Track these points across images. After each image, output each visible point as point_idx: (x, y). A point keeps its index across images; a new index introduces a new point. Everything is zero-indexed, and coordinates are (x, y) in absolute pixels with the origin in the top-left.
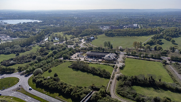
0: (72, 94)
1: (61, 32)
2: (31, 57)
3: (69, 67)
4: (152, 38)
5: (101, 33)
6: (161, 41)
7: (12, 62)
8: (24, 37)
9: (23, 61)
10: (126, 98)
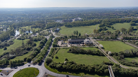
2: (25, 49)
3: (68, 52)
4: (99, 26)
6: (106, 28)
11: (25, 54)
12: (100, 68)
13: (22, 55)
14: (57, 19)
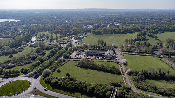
3: (76, 66)
4: (137, 35)
6: (146, 37)
7: (10, 64)
9: (22, 63)
11: (27, 63)
12: (101, 90)
13: (24, 65)
14: (88, 24)
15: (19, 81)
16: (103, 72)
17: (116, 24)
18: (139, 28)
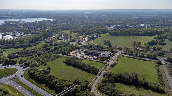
0: (56, 86)
1: (68, 30)
2: (34, 52)
3: (63, 62)
4: (155, 38)
5: (105, 32)
6: (164, 41)
7: (17, 55)
8: (35, 34)
9: (26, 55)
10: (105, 93)
11: (29, 56)
12: (62, 84)
15: (10, 69)
16: (81, 70)
17: (142, 25)
18: (162, 31)
